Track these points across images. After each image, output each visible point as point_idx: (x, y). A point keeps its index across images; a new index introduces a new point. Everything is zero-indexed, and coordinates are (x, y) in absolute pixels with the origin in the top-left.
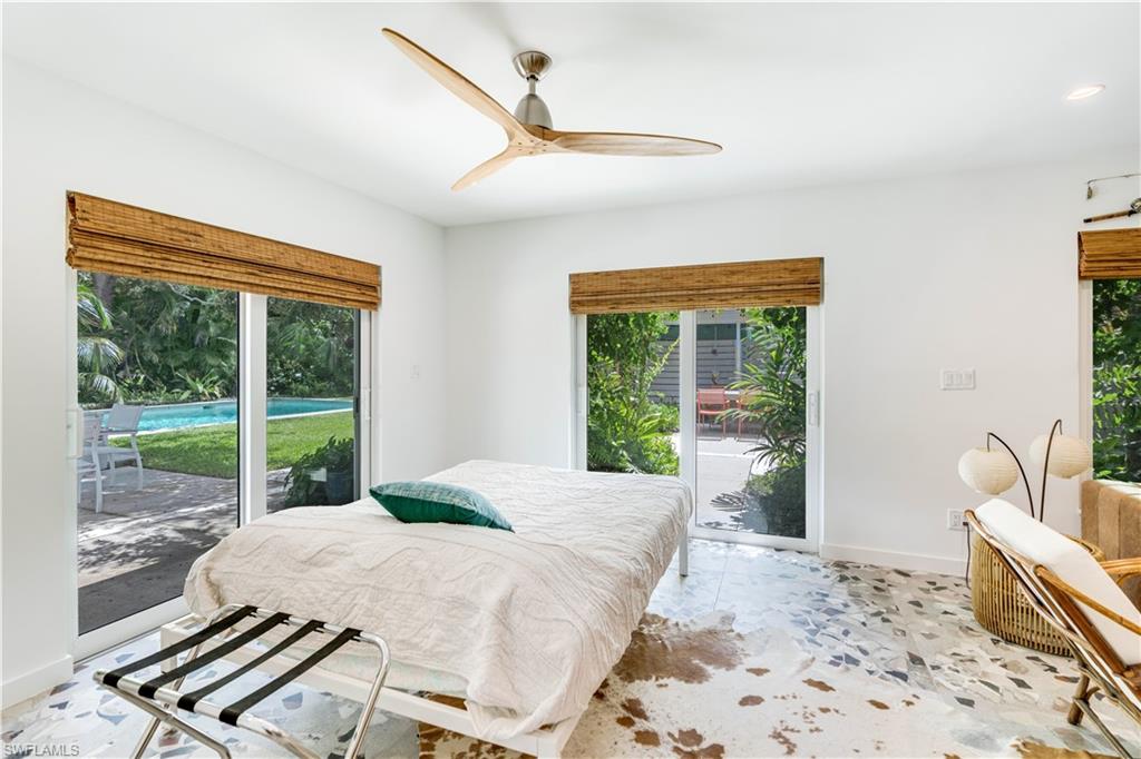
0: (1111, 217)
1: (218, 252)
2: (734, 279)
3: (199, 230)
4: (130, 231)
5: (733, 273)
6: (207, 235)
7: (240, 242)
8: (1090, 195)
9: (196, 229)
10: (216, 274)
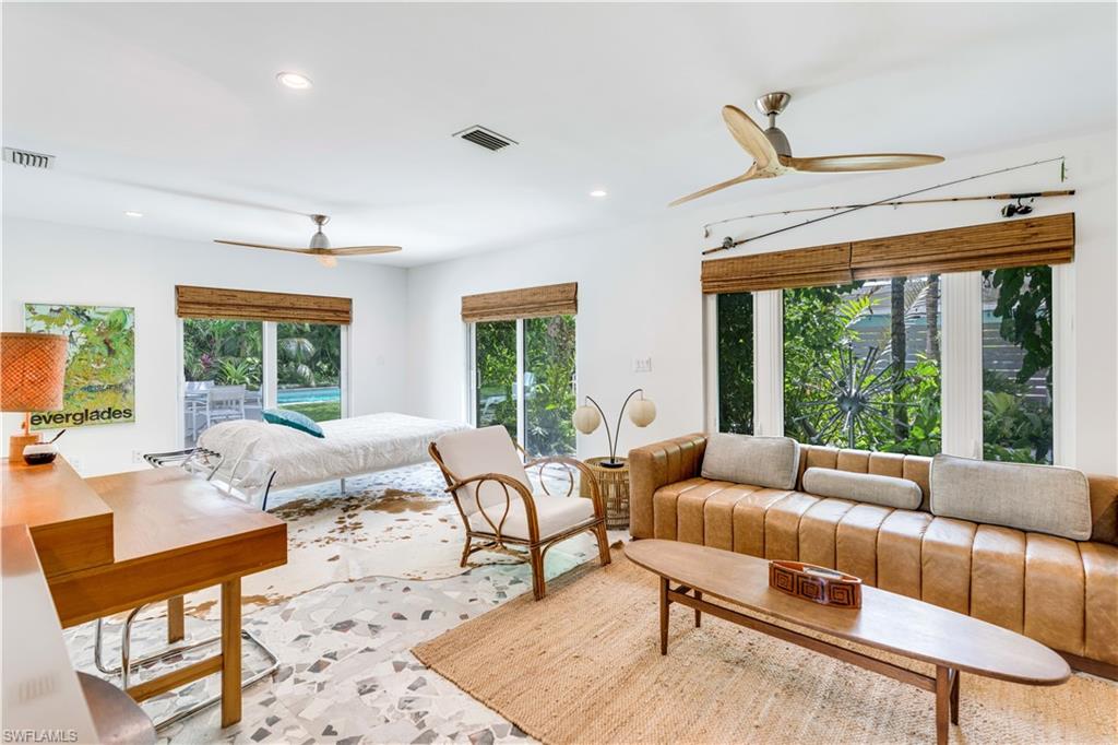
0: (715, 250)
1: (245, 303)
2: (535, 298)
3: (235, 293)
4: (201, 299)
5: (534, 294)
6: (239, 295)
7: (257, 296)
8: (707, 235)
9: (232, 293)
10: (244, 313)
